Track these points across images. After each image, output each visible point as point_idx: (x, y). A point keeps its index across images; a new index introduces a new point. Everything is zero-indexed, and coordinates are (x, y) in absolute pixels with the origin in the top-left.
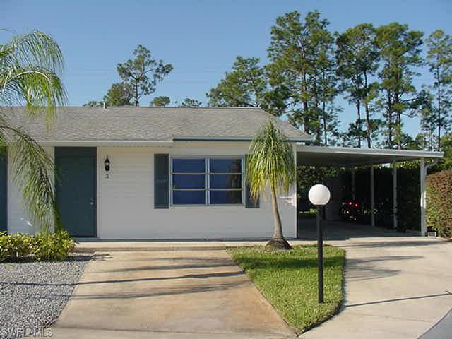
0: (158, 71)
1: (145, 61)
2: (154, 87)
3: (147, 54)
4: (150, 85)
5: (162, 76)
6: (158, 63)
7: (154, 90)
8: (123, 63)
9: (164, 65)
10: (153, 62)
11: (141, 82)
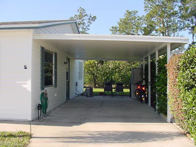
0: (90, 20)
1: (83, 15)
2: (88, 28)
3: (84, 12)
4: (87, 27)
5: (92, 22)
6: (89, 16)
7: (89, 29)
8: (73, 17)
9: (92, 17)
10: (87, 15)
11: (82, 25)
